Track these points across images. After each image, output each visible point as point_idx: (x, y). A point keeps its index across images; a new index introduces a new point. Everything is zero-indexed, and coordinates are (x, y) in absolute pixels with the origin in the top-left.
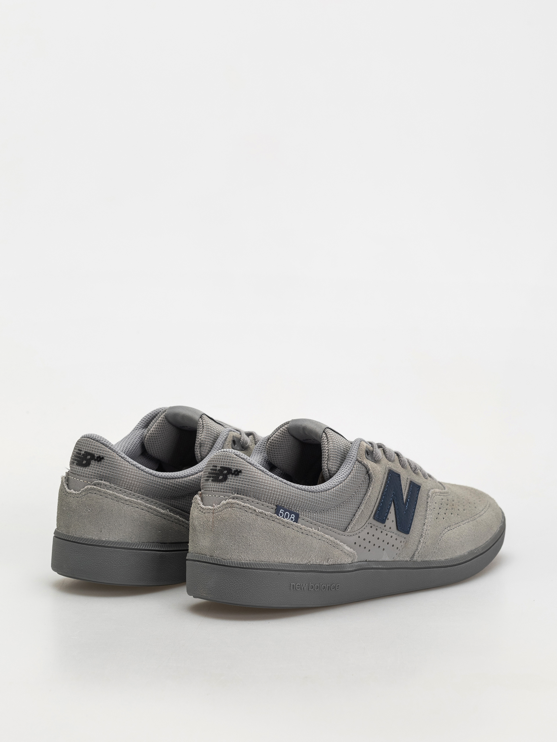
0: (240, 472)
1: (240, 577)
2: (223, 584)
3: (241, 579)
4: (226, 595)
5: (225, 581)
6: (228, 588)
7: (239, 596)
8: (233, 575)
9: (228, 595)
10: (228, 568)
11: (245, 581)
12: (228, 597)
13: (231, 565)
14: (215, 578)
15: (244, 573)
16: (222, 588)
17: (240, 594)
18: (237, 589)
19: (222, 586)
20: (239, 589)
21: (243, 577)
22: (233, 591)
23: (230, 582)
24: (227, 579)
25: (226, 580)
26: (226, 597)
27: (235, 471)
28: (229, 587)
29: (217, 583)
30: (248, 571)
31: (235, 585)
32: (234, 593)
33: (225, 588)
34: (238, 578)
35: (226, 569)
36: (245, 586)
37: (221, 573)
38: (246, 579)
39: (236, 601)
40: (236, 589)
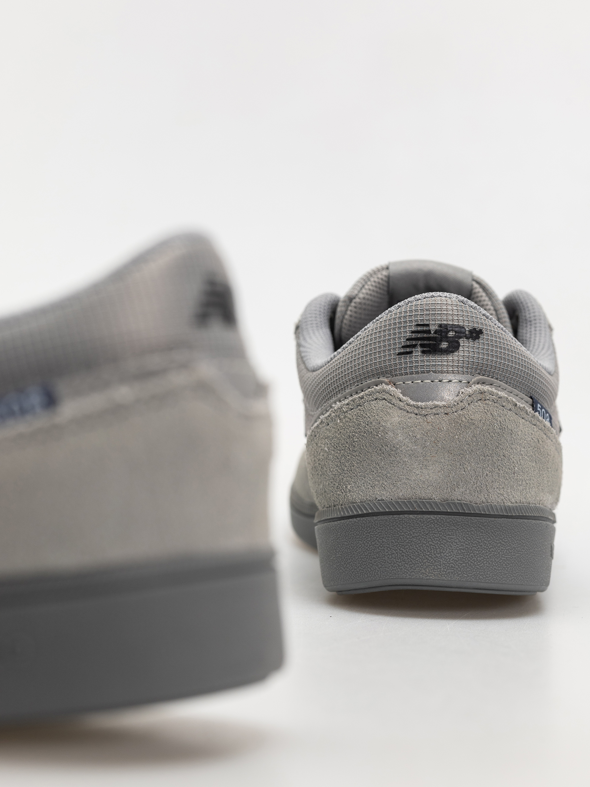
0: (481, 332)
1: (506, 535)
2: (477, 552)
3: (509, 539)
4: (486, 573)
5: (482, 546)
6: (488, 558)
7: (507, 572)
8: (495, 533)
9: (489, 573)
10: (485, 518)
11: (514, 542)
12: (488, 576)
13: (492, 513)
14: (460, 541)
15: (513, 526)
16: (476, 560)
17: (508, 568)
18: (503, 558)
19: (477, 555)
20: (506, 558)
21: (511, 535)
22: (497, 563)
23: (491, 546)
24: (485, 542)
25: (482, 544)
26: (484, 576)
27: (470, 331)
28: (490, 556)
29: (465, 551)
30: (518, 522)
31: (499, 551)
32: (499, 567)
33: (482, 560)
34: (504, 538)
35: (481, 521)
36: (515, 552)
37: (473, 531)
38: (515, 539)
39: (502, 584)
40: (501, 559)
